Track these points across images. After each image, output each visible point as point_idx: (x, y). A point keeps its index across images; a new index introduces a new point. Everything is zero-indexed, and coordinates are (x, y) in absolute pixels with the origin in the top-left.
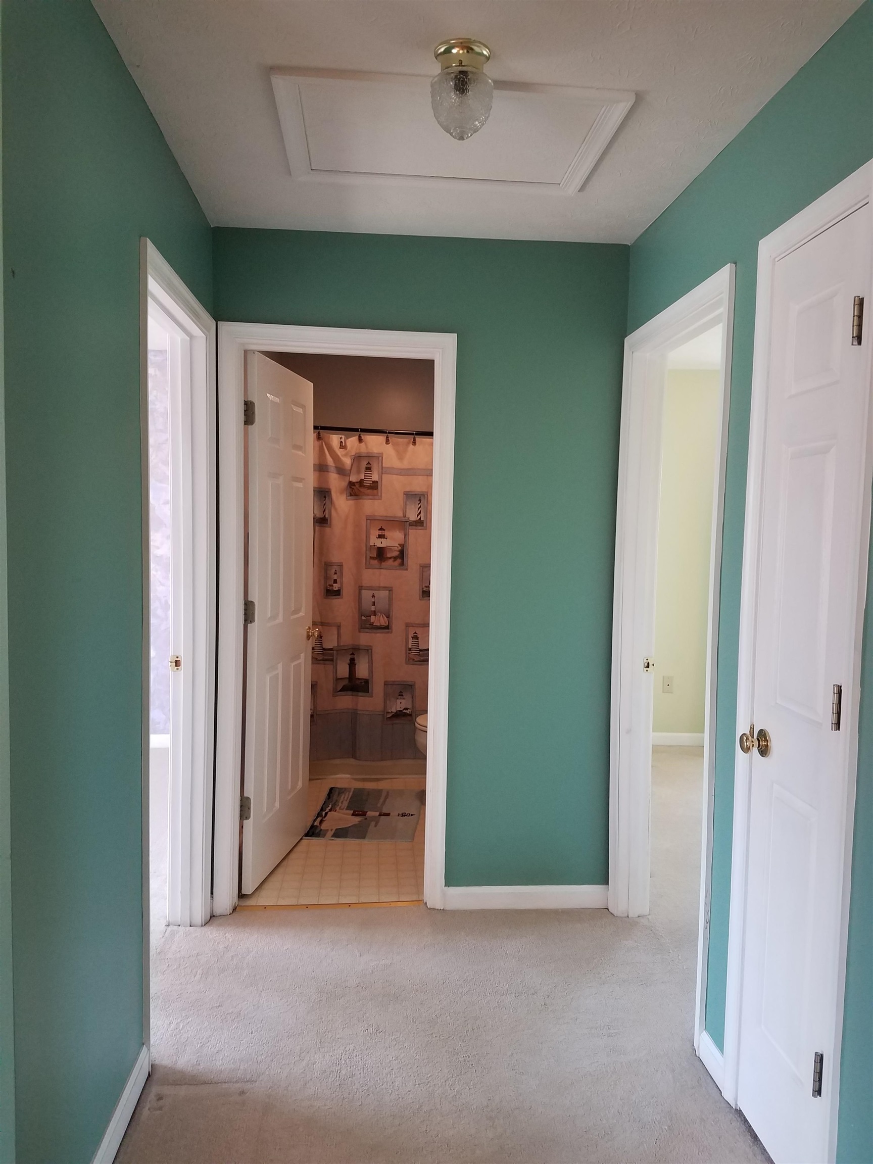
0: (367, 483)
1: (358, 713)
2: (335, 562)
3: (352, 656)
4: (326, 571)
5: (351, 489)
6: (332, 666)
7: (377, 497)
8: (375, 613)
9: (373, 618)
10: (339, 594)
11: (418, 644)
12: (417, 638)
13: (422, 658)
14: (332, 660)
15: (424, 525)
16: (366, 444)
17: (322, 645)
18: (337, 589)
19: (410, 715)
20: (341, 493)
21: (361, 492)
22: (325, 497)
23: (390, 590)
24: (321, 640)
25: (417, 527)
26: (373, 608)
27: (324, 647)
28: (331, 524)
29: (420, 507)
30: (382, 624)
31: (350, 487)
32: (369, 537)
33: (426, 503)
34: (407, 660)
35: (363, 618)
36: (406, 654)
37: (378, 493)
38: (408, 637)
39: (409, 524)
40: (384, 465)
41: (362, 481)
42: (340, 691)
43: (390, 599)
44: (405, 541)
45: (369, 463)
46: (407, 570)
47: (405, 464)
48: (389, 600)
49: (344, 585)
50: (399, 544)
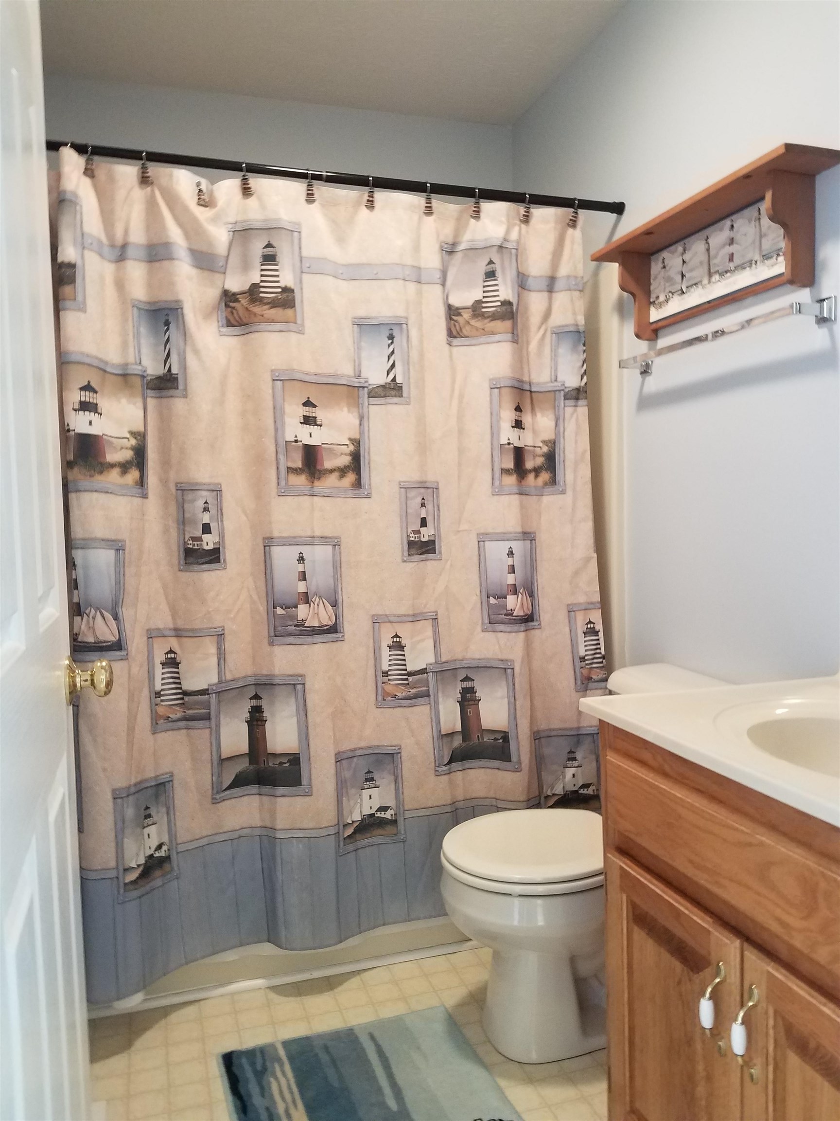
0: (268, 294)
1: (278, 836)
2: (204, 481)
3: (254, 703)
4: (181, 507)
5: (229, 309)
6: (207, 731)
7: (292, 326)
8: (306, 598)
9: (302, 611)
10: (217, 560)
11: (404, 660)
12: (401, 647)
13: (413, 691)
14: (207, 717)
15: (405, 394)
16: (260, 199)
17: (180, 683)
18: (211, 547)
19: (394, 822)
20: (207, 316)
21: (255, 315)
22: (167, 323)
23: (335, 543)
24: (178, 673)
25: (389, 400)
26: (302, 587)
27: (184, 688)
28: (185, 389)
29: (393, 352)
30: (324, 623)
31: (227, 306)
32: (283, 424)
33: (405, 344)
34: (380, 698)
35: (279, 611)
36: (376, 683)
37: (295, 316)
38: (380, 648)
39: (369, 393)
40: (305, 253)
41: (255, 287)
42: (229, 787)
43: (337, 566)
44: (361, 433)
45: (269, 245)
46: (368, 496)
47: (350, 254)
48: (334, 566)
49: (226, 537)
50: (350, 439)
